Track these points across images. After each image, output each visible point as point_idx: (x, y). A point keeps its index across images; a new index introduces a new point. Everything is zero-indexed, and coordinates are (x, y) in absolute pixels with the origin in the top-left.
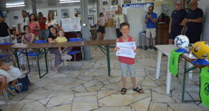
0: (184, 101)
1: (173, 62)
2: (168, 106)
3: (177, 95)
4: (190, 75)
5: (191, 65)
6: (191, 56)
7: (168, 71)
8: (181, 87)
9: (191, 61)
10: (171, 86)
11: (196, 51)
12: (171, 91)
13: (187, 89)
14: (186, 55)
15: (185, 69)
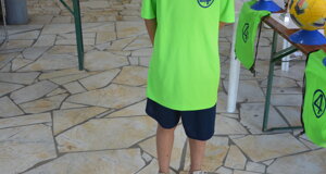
0: (267, 130)
1: (245, 35)
2: (231, 143)
3: (253, 116)
4: (285, 66)
5: (286, 45)
6: (287, 21)
7: (233, 55)
8: (261, 96)
9: (288, 34)
10: (239, 92)
11: (299, 11)
12: (238, 106)
13: (276, 100)
14: (275, 16)
15: (274, 53)
